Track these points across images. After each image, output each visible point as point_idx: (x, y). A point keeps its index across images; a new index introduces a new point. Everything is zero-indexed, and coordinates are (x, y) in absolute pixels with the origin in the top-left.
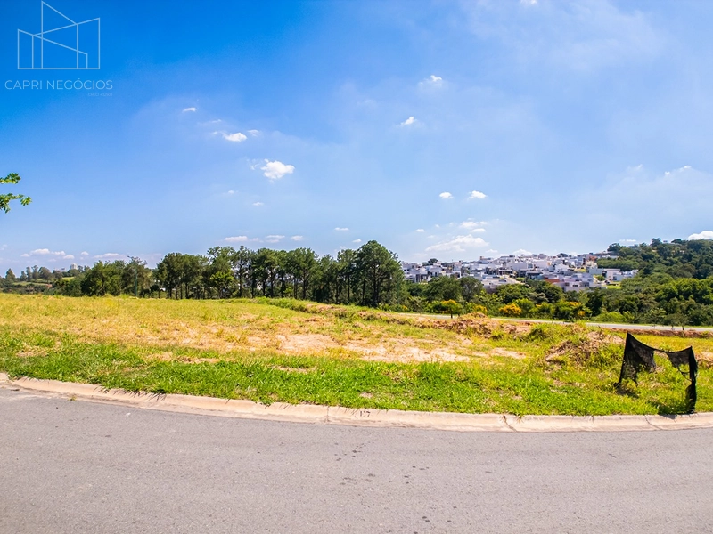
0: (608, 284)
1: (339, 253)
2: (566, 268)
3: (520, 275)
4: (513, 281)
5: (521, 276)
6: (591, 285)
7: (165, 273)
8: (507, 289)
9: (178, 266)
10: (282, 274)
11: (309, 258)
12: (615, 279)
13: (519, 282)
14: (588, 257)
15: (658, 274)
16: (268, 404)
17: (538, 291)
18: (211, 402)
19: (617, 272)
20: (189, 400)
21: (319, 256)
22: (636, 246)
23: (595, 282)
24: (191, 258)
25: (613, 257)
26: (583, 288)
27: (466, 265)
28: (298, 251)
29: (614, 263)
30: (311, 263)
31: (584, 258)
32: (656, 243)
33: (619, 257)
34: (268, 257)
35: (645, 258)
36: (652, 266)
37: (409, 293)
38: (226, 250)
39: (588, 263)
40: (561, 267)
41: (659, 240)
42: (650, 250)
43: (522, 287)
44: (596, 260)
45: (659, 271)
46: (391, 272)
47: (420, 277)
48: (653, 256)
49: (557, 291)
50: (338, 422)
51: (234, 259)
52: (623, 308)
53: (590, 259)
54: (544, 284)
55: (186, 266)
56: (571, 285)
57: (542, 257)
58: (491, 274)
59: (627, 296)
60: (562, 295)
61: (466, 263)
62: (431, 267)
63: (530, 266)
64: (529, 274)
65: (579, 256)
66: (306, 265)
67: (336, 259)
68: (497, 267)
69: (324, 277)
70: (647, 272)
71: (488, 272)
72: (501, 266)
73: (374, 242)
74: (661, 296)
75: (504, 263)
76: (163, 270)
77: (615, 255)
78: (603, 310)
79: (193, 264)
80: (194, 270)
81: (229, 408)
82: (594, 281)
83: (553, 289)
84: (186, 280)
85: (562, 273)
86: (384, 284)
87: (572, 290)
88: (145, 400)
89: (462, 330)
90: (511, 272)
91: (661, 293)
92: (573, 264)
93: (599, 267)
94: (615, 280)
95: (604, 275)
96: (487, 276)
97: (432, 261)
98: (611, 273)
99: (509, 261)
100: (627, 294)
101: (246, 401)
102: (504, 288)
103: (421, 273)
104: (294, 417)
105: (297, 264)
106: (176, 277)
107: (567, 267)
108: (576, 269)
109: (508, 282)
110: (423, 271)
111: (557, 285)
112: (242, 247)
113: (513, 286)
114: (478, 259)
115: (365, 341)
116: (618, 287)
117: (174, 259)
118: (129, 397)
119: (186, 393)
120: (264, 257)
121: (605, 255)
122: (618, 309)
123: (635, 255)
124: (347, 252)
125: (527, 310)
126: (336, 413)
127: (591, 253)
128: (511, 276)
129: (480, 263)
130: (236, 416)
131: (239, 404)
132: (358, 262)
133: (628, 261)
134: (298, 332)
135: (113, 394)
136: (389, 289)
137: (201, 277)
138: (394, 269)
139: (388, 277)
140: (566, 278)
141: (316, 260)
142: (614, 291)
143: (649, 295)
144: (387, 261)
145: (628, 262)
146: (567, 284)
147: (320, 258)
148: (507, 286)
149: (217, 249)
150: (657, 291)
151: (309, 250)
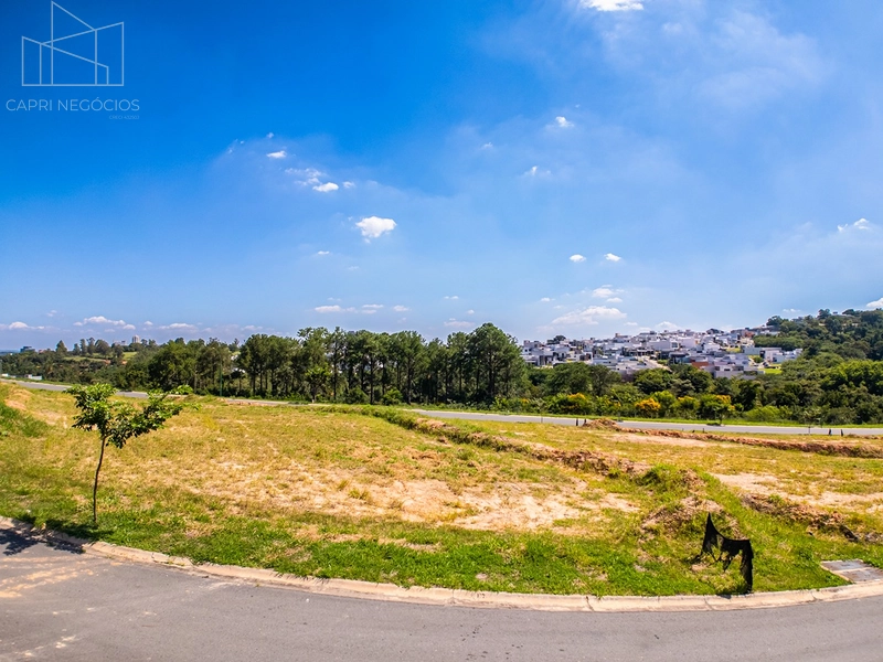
0: (767, 367)
1: (450, 336)
2: (716, 348)
3: (663, 356)
4: (654, 364)
5: (664, 358)
6: (746, 368)
7: (249, 357)
8: (646, 375)
9: (263, 350)
10: (383, 360)
11: (415, 342)
12: (775, 360)
13: (660, 366)
14: (743, 333)
15: (825, 354)
16: (408, 587)
17: (683, 378)
18: (363, 585)
19: (777, 352)
20: (347, 584)
21: (427, 341)
22: (800, 319)
23: (750, 365)
24: (278, 340)
25: (773, 333)
26: (736, 374)
27: (599, 345)
28: (402, 334)
29: (774, 341)
30: (416, 349)
31: (739, 334)
32: (824, 314)
33: (780, 333)
34: (368, 341)
35: (811, 334)
36: (819, 345)
37: (530, 382)
38: (319, 332)
39: (742, 340)
40: (711, 346)
41: (827, 311)
42: (816, 324)
43: (664, 372)
44: (753, 337)
45: (826, 351)
46: (510, 359)
47: (544, 359)
48: (820, 332)
49: (706, 377)
50: (461, 604)
51: (329, 341)
52: (780, 400)
53: (746, 336)
54: (689, 369)
55: (272, 350)
56: (722, 369)
57: (688, 333)
58: (628, 355)
59: (787, 383)
60: (711, 382)
61: (598, 341)
62: (557, 346)
63: (675, 345)
64: (673, 356)
65: (733, 332)
66: (412, 351)
67: (445, 343)
68: (636, 346)
69: (432, 364)
70: (812, 352)
71: (625, 353)
72: (640, 345)
73: (490, 325)
74: (827, 382)
75: (644, 342)
76: (246, 354)
77: (775, 330)
78: (757, 403)
79: (281, 348)
80: (282, 354)
81: (378, 591)
82: (750, 363)
83: (700, 375)
84: (272, 367)
85: (712, 354)
86: (500, 373)
87: (723, 376)
88: (312, 583)
89: (580, 464)
90: (652, 353)
91: (827, 379)
92: (725, 341)
93: (757, 346)
94: (774, 363)
95: (762, 356)
96: (623, 359)
97: (559, 339)
98: (770, 353)
99: (649, 339)
100: (788, 380)
101: (390, 585)
102: (642, 374)
103: (545, 354)
104: (428, 599)
105: (401, 349)
106: (262, 363)
107: (718, 346)
108: (728, 348)
109: (648, 366)
110: (548, 351)
111: (706, 370)
112: (338, 329)
113: (653, 371)
114: (612, 337)
115: (481, 487)
116: (778, 371)
117: (260, 342)
118: (298, 581)
119: (344, 577)
120: (363, 342)
121: (764, 330)
122: (774, 402)
123: (799, 330)
124: (459, 336)
125: (667, 406)
126: (460, 595)
127: (747, 329)
128: (652, 358)
129: (615, 341)
130: (386, 599)
131: (386, 588)
132: (471, 348)
133: (791, 337)
134: (414, 477)
135: (287, 579)
136: (507, 378)
137: (290, 363)
138: (513, 357)
139: (506, 365)
140: (716, 360)
141: (423, 344)
142: (772, 376)
143: (813, 382)
144: (505, 347)
145: (792, 339)
146: (717, 369)
147: (428, 342)
148: (647, 371)
149: (308, 330)
150: (823, 377)
151: (414, 333)
